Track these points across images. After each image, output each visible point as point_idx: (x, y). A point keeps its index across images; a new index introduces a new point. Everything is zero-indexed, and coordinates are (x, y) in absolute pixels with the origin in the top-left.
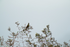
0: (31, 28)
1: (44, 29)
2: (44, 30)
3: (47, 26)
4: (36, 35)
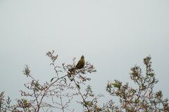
1: (133, 69)
2: (132, 72)
3: (145, 60)
4: (109, 86)
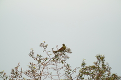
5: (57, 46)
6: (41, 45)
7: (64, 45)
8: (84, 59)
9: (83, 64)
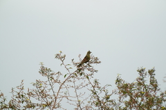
0: (96, 61)
5: (80, 56)
6: (57, 56)
7: (89, 53)
8: (119, 75)
9: (118, 81)
